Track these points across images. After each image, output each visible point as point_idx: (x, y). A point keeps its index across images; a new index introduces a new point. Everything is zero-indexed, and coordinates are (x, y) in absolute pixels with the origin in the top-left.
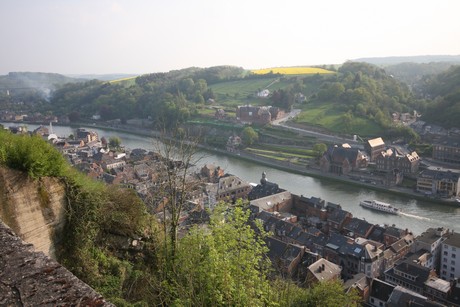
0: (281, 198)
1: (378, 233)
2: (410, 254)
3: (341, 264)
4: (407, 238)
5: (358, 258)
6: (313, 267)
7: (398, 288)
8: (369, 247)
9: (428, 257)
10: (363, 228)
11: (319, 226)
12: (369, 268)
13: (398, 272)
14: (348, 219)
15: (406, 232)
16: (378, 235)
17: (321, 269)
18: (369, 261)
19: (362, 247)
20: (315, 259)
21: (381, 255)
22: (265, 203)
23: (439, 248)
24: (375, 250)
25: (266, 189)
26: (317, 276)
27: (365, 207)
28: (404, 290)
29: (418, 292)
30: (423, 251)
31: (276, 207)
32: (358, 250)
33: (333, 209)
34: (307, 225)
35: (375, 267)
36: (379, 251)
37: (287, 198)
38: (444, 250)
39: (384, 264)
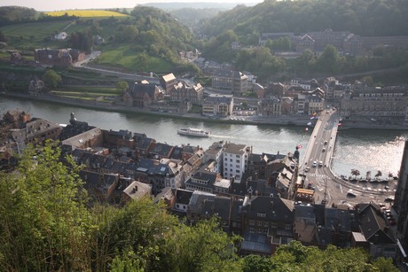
0: (92, 135)
1: (178, 152)
2: (202, 165)
3: (151, 183)
4: (199, 153)
5: (164, 176)
6: (127, 190)
7: (197, 192)
8: (172, 165)
9: (215, 165)
10: (166, 150)
11: (129, 155)
12: (173, 181)
13: (195, 180)
14: (152, 145)
15: (198, 148)
16: (178, 154)
17: (135, 190)
18: (173, 176)
19: (166, 166)
20: (129, 183)
21: (181, 169)
22: (77, 142)
23: (222, 156)
24: (176, 166)
25: (76, 128)
26: (132, 196)
27: (182, 135)
28: (200, 193)
29: (209, 191)
30: (211, 161)
31: (88, 143)
32: (163, 169)
33: (139, 138)
34: (118, 156)
35: (177, 180)
36: (180, 167)
37: (97, 134)
38: (225, 157)
39: (184, 176)
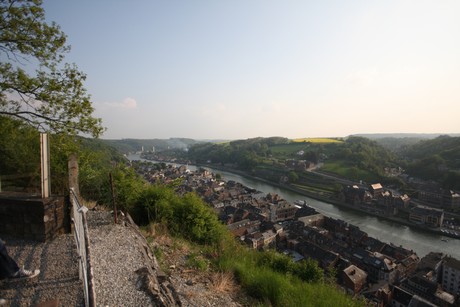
0: (317, 218)
1: (389, 250)
2: (418, 270)
3: (365, 270)
4: (413, 257)
5: (379, 268)
6: (347, 270)
7: (415, 296)
8: (386, 261)
9: (434, 274)
10: (377, 245)
11: (344, 239)
12: (388, 276)
13: (411, 283)
14: (364, 236)
15: (412, 252)
16: (391, 251)
17: (353, 273)
18: (387, 271)
19: (381, 260)
20: (347, 265)
21: (396, 267)
22: (308, 220)
23: (441, 267)
24: (391, 264)
26: (351, 277)
28: (420, 299)
29: (428, 300)
30: (428, 269)
31: (314, 223)
32: (378, 262)
33: (352, 228)
34: (336, 238)
35: (392, 276)
36: (394, 265)
37: (321, 218)
38: (444, 270)
39: (398, 274)
